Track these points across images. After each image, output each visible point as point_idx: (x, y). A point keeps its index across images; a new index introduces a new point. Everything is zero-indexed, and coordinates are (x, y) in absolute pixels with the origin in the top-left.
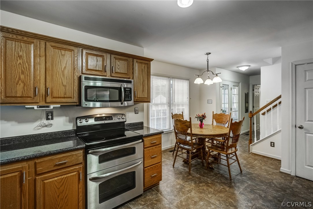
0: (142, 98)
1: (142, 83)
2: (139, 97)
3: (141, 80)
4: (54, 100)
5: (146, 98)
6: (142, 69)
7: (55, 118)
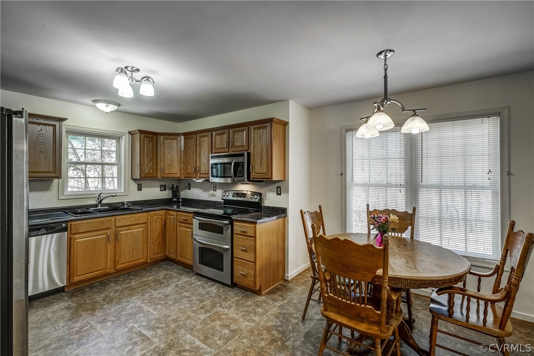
0: (260, 173)
1: (259, 154)
2: (256, 172)
3: (259, 150)
4: (202, 176)
5: (265, 173)
6: (260, 136)
7: (217, 190)
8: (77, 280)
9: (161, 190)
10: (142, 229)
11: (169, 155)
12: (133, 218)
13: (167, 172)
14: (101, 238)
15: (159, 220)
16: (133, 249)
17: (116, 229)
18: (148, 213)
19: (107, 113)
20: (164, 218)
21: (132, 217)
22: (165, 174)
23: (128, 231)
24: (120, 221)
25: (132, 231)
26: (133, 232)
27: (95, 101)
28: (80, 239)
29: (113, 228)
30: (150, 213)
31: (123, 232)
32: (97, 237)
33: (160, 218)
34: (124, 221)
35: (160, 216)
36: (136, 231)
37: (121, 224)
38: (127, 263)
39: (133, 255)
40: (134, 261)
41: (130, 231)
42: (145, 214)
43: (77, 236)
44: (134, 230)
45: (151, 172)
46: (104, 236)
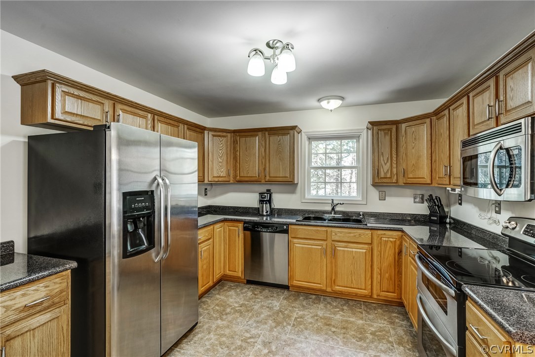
4: (456, 182)
7: (502, 213)
8: (296, 284)
9: (415, 202)
10: (364, 251)
11: (413, 151)
12: (352, 235)
13: (411, 176)
14: (317, 248)
15: (389, 244)
16: (352, 273)
17: (333, 243)
18: (373, 231)
19: (331, 110)
20: (398, 243)
21: (350, 233)
22: (409, 178)
23: (346, 249)
24: (336, 234)
25: (351, 250)
26: (353, 251)
27: (319, 100)
28: (298, 244)
29: (329, 242)
30: (376, 232)
31: (340, 248)
32: (313, 247)
33: (391, 241)
34: (340, 235)
35: (391, 239)
36: (356, 251)
37: (337, 238)
38: (345, 287)
39: (352, 280)
40: (354, 288)
41: (349, 249)
42: (369, 232)
43: (295, 240)
44: (354, 250)
45: (389, 176)
46: (320, 247)
